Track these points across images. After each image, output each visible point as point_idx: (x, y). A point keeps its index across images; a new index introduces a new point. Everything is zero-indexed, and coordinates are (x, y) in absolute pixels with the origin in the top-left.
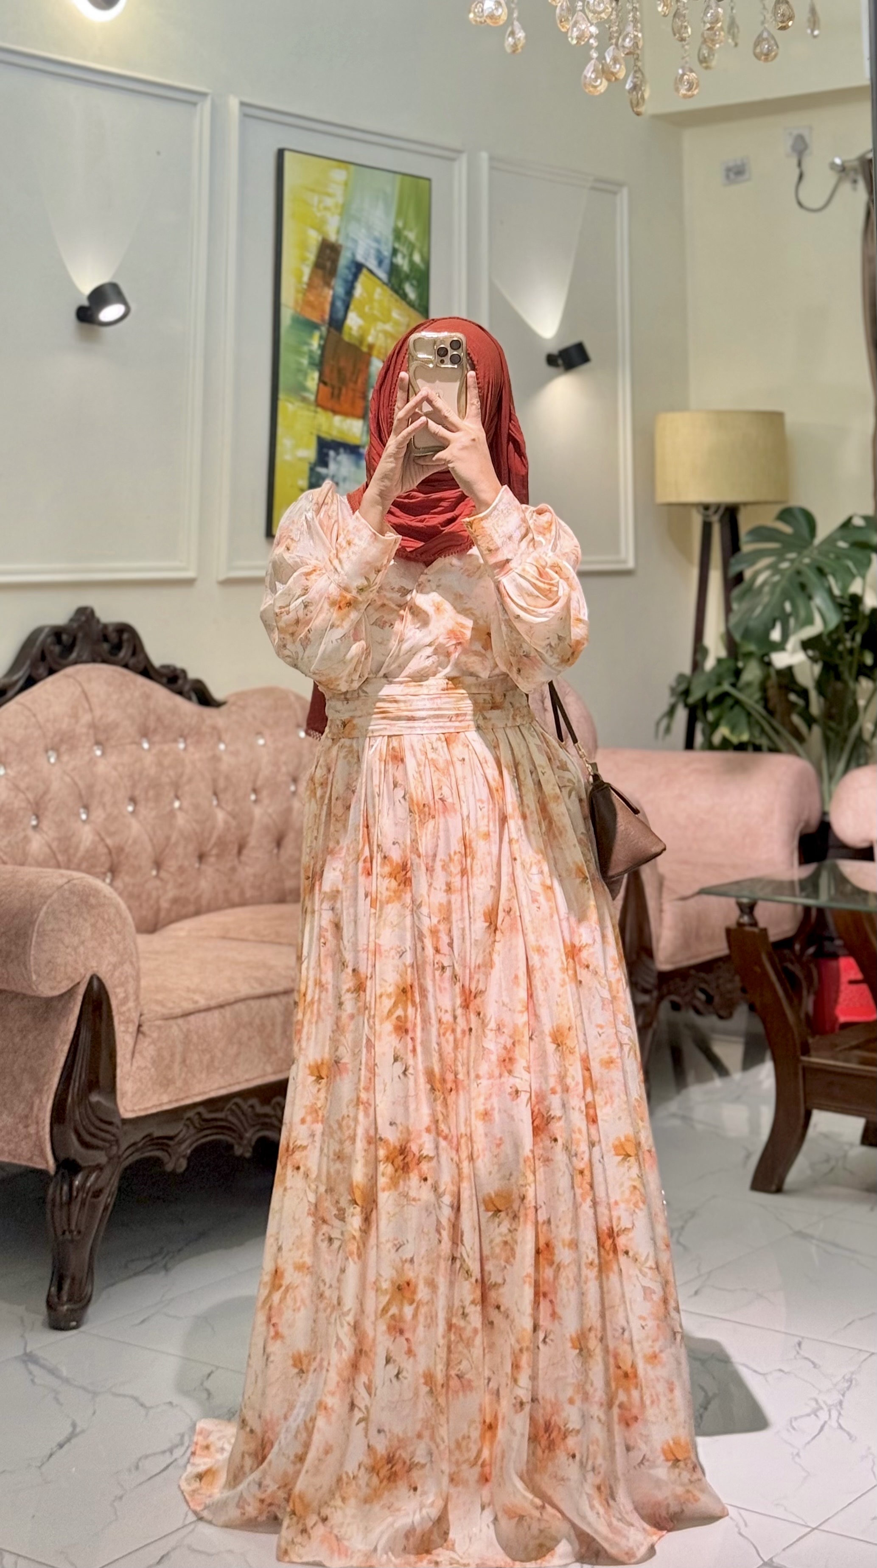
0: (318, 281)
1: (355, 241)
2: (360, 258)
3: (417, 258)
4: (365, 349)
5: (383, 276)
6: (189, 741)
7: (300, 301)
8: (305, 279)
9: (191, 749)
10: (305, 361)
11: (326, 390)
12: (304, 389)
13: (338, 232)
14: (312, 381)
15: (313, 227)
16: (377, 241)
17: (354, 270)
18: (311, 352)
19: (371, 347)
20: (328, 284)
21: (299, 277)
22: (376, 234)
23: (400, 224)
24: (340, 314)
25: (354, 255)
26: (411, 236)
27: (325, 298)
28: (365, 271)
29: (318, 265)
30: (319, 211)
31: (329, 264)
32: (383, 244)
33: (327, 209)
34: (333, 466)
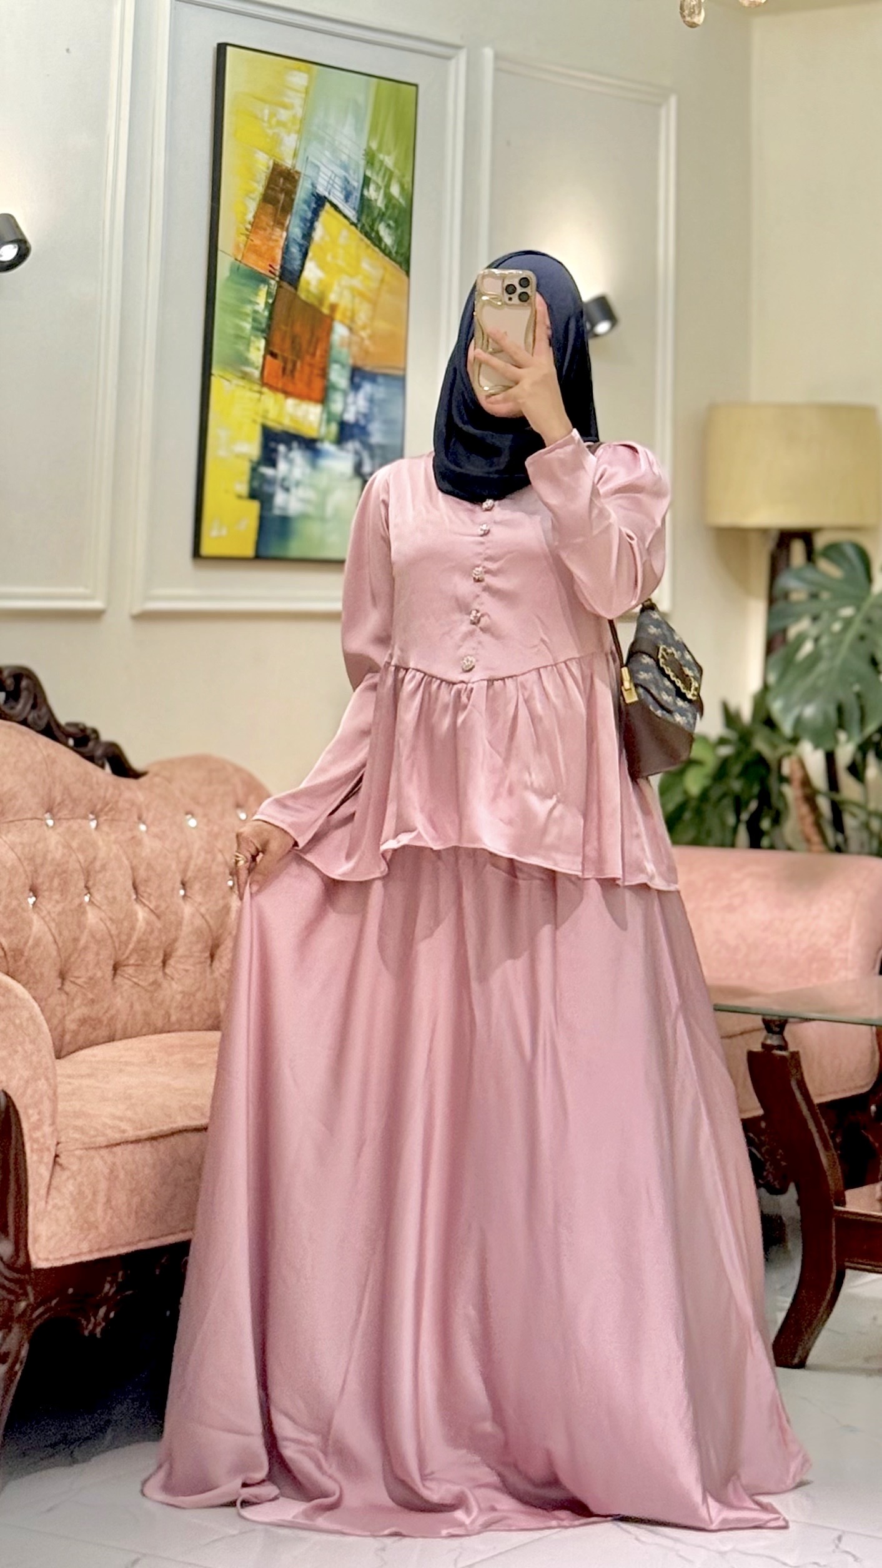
0: (266, 220)
1: (316, 168)
2: (321, 191)
3: (395, 190)
4: (325, 310)
5: (352, 214)
6: (102, 819)
7: (244, 246)
8: (250, 217)
9: (105, 828)
10: (247, 326)
11: (275, 364)
12: (246, 362)
13: (295, 155)
14: (257, 351)
15: (261, 149)
16: (345, 168)
17: (314, 205)
18: (255, 312)
19: (333, 308)
20: (280, 224)
21: (242, 211)
22: (344, 158)
23: (374, 145)
24: (296, 264)
25: (313, 185)
26: (389, 161)
27: (277, 241)
28: (327, 205)
29: (268, 198)
30: (271, 127)
31: (282, 197)
32: (351, 172)
33: (281, 124)
34: (282, 466)
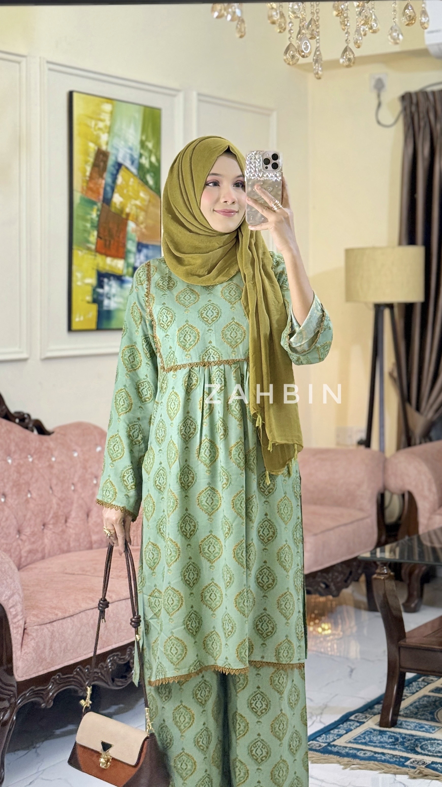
0: (95, 175)
1: (117, 150)
2: (120, 160)
4: (124, 216)
5: (134, 170)
6: (34, 457)
7: (85, 188)
8: (88, 174)
9: (36, 461)
10: (89, 225)
11: (102, 242)
12: (88, 242)
13: (107, 144)
14: (93, 237)
15: (92, 141)
16: (131, 149)
17: (117, 167)
18: (92, 219)
19: (128, 215)
20: (101, 176)
21: (84, 172)
22: (130, 144)
23: (144, 138)
24: (109, 195)
25: (116, 158)
26: (150, 145)
27: (100, 185)
28: (123, 167)
29: (95, 165)
30: (95, 130)
31: (102, 164)
32: (134, 151)
33: (100, 129)
34: (106, 288)
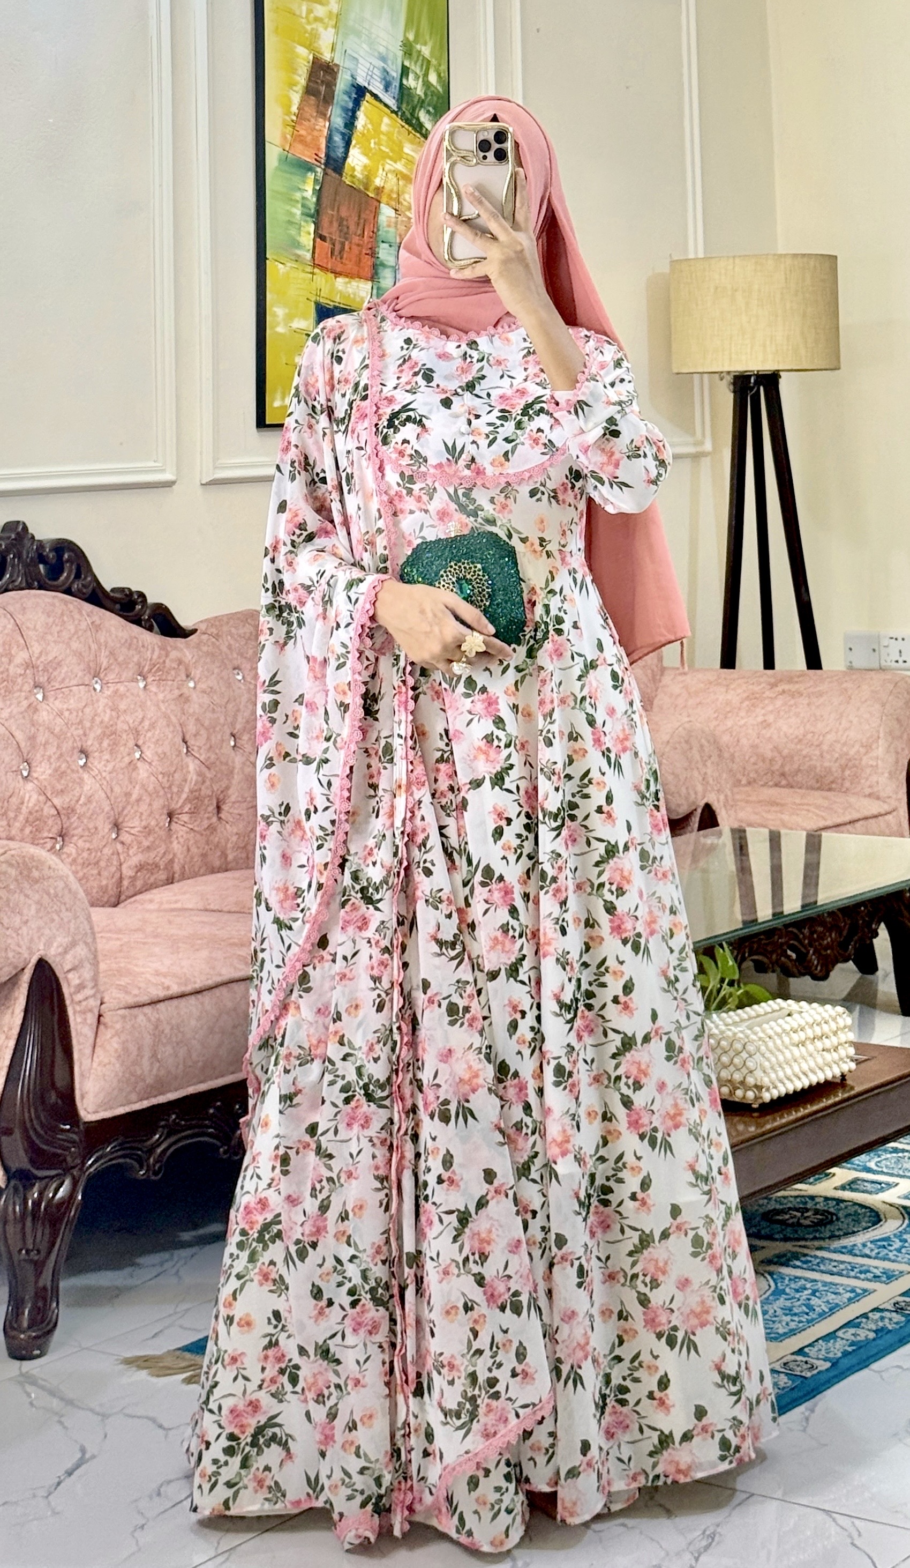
0: (310, 110)
1: (355, 60)
2: (361, 81)
3: (433, 78)
4: (372, 194)
5: (392, 103)
6: (150, 679)
7: (288, 137)
8: (294, 108)
9: (153, 688)
10: (298, 211)
11: (323, 246)
12: (297, 244)
13: (333, 48)
14: (307, 235)
15: (303, 44)
16: (383, 58)
17: (354, 96)
18: (304, 198)
19: (379, 191)
20: (322, 114)
21: (287, 103)
22: (382, 49)
23: (411, 37)
24: (340, 152)
25: (353, 76)
26: (426, 51)
27: (319, 131)
28: (368, 96)
29: (310, 89)
30: (309, 23)
31: (323, 88)
32: (390, 62)
33: (318, 20)
